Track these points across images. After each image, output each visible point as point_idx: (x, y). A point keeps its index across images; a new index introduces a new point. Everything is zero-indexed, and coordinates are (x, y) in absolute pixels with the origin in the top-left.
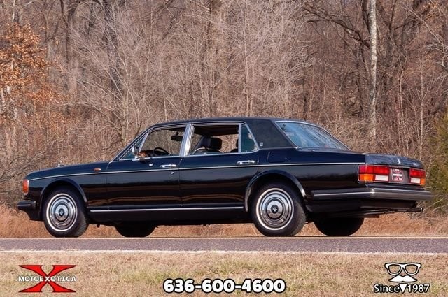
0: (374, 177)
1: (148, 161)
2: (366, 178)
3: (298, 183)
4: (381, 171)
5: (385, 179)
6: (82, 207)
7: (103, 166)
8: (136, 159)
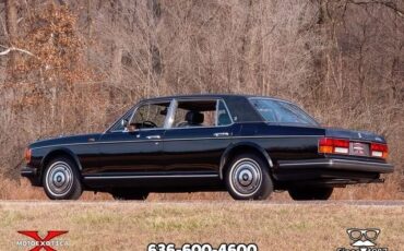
0: (333, 150)
1: (137, 133)
2: (325, 150)
3: (266, 155)
4: (341, 144)
5: (344, 151)
6: (78, 174)
7: (97, 137)
8: (126, 130)
